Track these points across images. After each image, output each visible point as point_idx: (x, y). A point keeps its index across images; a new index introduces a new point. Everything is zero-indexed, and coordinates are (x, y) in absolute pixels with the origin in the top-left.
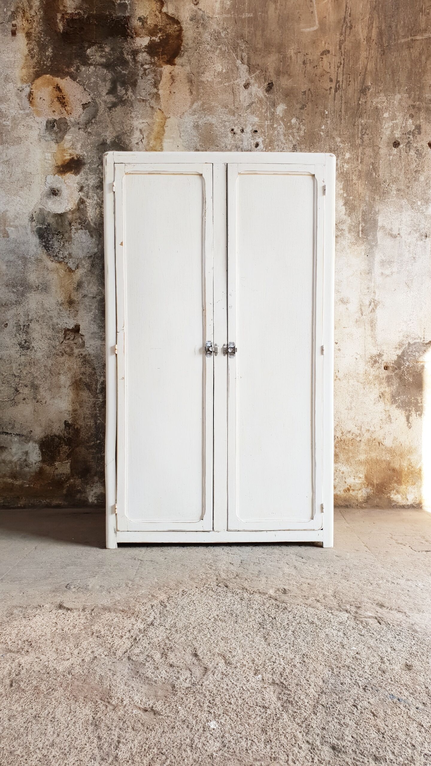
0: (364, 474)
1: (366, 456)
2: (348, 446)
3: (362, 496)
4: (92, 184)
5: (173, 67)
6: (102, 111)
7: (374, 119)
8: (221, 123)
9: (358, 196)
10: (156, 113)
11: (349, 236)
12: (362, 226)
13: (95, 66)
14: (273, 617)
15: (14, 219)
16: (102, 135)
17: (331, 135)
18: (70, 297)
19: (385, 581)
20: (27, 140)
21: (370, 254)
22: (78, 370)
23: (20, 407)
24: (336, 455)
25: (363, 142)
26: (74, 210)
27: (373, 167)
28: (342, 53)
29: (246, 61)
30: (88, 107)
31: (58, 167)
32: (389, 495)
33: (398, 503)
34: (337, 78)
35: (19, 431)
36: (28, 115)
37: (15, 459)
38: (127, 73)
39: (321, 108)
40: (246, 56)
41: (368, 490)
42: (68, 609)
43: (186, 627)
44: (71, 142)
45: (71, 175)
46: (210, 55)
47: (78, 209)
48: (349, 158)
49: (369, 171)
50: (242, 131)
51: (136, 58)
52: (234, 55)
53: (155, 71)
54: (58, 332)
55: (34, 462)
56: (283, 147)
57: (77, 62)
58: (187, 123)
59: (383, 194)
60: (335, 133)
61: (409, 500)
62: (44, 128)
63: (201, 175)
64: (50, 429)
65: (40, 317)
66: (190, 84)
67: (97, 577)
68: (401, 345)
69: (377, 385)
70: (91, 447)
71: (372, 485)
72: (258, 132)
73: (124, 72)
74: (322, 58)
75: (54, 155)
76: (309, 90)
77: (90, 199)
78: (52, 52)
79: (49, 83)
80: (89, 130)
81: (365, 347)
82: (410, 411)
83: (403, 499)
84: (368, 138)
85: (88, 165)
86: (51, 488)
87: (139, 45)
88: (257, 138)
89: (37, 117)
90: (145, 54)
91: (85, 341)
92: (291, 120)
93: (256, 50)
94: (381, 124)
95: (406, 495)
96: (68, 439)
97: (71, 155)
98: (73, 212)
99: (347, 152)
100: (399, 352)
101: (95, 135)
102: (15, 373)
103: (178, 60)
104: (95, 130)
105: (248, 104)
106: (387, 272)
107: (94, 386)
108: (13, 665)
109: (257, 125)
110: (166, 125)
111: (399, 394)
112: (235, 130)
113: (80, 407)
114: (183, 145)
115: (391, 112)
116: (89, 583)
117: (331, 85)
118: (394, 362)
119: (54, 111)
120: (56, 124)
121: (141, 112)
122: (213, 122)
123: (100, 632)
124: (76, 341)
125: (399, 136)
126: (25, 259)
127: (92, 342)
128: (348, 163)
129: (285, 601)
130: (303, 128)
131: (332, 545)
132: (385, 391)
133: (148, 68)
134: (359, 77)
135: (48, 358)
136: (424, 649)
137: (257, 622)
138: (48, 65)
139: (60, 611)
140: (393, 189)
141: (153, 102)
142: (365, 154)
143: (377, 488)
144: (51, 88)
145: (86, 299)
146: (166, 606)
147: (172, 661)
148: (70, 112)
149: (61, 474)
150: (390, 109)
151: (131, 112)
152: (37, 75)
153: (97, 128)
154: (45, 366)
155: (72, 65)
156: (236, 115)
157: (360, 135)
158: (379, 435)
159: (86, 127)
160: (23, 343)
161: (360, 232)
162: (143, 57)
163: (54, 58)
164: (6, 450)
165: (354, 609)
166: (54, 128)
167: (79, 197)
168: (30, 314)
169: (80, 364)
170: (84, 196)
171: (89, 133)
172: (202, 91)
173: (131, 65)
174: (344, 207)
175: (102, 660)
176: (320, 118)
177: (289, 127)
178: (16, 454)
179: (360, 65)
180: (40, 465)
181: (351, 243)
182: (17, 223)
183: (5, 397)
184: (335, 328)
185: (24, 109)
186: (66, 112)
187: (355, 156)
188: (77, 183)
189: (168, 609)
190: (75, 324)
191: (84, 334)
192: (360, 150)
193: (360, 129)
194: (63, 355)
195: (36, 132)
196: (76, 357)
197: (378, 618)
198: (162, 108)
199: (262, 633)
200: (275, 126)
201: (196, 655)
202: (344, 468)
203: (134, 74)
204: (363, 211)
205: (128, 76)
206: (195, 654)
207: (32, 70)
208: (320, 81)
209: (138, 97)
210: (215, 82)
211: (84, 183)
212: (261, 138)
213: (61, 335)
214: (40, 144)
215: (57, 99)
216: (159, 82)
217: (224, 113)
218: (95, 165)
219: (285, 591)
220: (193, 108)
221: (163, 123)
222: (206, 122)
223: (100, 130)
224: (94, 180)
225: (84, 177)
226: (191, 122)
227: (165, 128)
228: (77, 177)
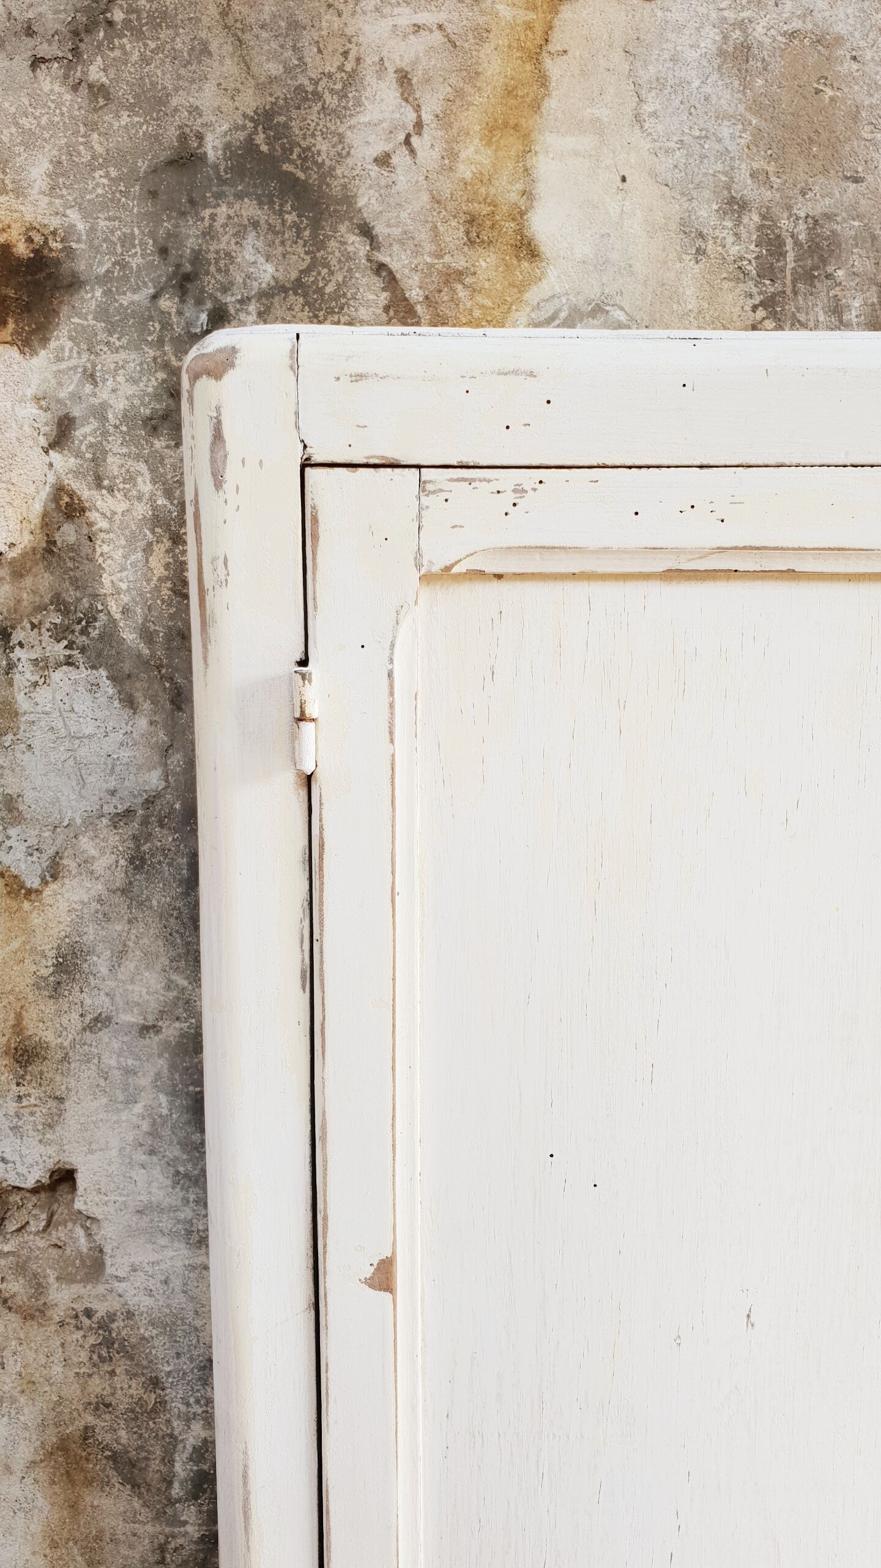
4: (120, 405)
16: (174, 102)
18: (18, 1027)
22: (73, 1391)
26: (24, 555)
47: (49, 550)
58: (680, 28)
77: (111, 490)
80: (95, 73)
85: (98, 293)
91: (107, 1249)
98: (18, 566)
101: (131, 108)
104: (129, 73)
107: (155, 1465)
110: (555, 46)
114: (654, 175)
122: (840, 29)
124: (59, 1234)
127: (141, 1253)
145: (105, 1035)
153: (145, 60)
159: (75, 51)
167: (51, 479)
169: (84, 1356)
170: (77, 474)
171: (99, 92)
188: (37, 399)
190: (50, 1164)
191: (97, 1212)
196: (62, 1324)
211: (77, 397)
218: (135, 291)
221: (539, 29)
222: (796, 24)
223: (163, 74)
224: (136, 382)
225: (74, 362)
226: (708, 28)
227: (547, 62)
228: (35, 361)
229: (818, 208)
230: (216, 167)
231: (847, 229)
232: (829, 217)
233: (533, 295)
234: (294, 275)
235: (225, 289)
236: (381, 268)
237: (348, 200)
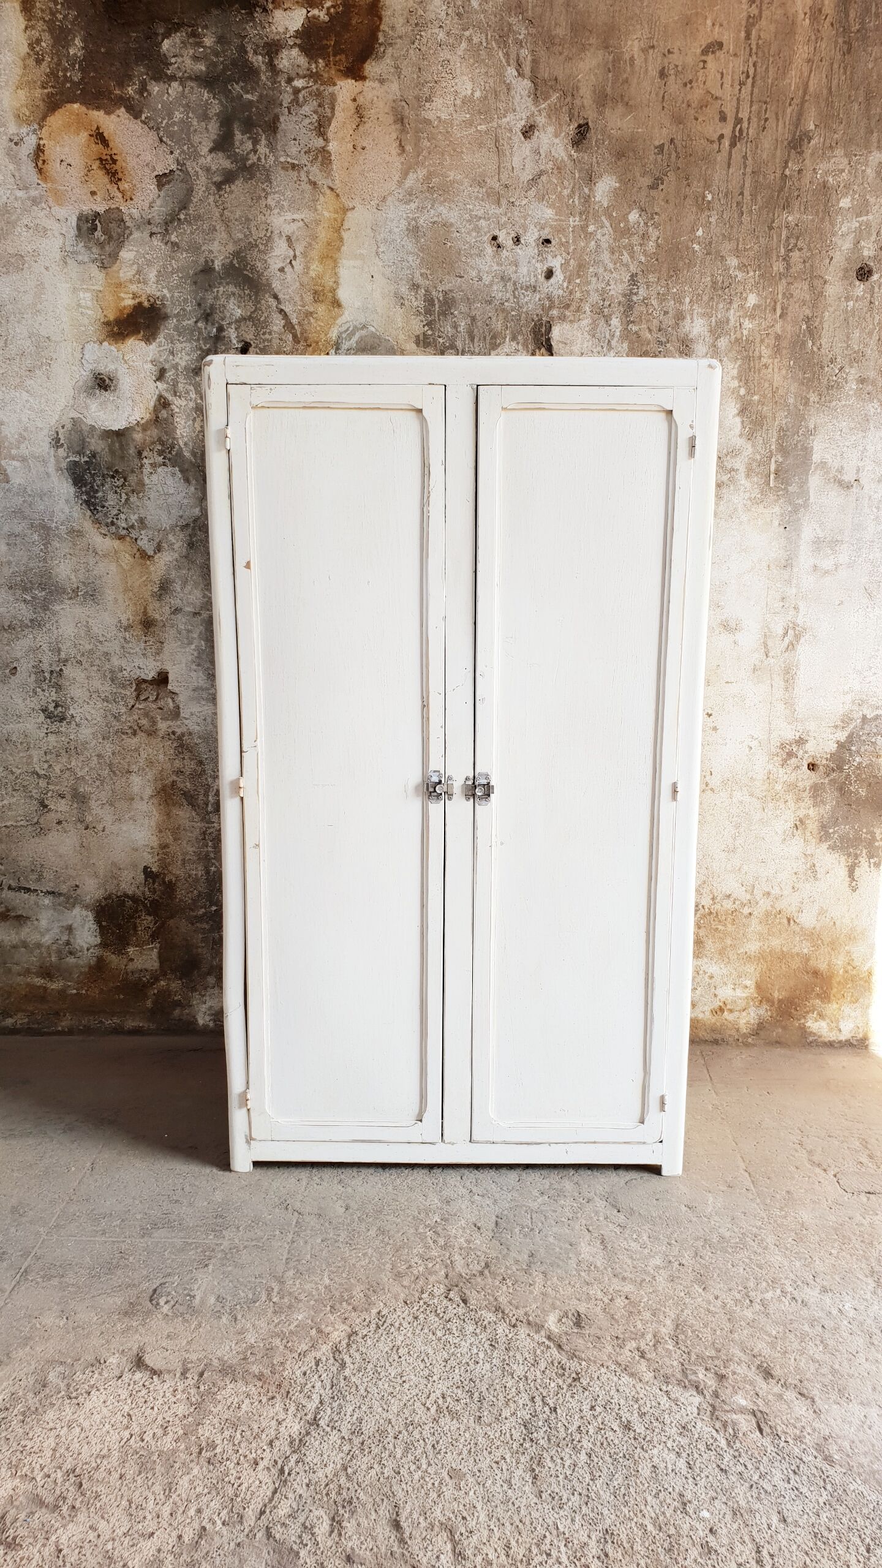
0: (754, 980)
1: (759, 944)
2: (725, 925)
3: (748, 1023)
4: (183, 364)
5: (359, 84)
6: (201, 193)
7: (817, 212)
8: (469, 221)
9: (770, 395)
10: (322, 198)
11: (748, 485)
12: (776, 462)
13: (182, 82)
14: (552, 1405)
15: (19, 442)
16: (203, 248)
17: (718, 252)
18: (145, 613)
19: (778, 1291)
20: (36, 262)
21: (789, 525)
22: (167, 766)
23: (53, 837)
24: (698, 943)
25: (788, 267)
26: (147, 422)
27: (807, 327)
28: (751, 49)
29: (527, 69)
30: (169, 182)
31: (107, 324)
32: (803, 1021)
33: (820, 1037)
34: (737, 112)
35: (51, 884)
36: (35, 201)
37: (47, 939)
38: (255, 99)
39: (697, 186)
40: (529, 58)
41: (762, 1012)
42: (154, 1372)
43: (382, 1433)
44: (135, 267)
45: (137, 342)
46: (445, 54)
47: (156, 420)
48: (756, 307)
49: (799, 336)
50: (517, 240)
51: (276, 62)
52: (501, 54)
53: (318, 94)
54: (124, 687)
55: (85, 946)
56: (607, 278)
57: (140, 71)
58: (392, 221)
59: (828, 389)
60: (727, 247)
61: (844, 1033)
62: (73, 232)
63: (420, 411)
64: (115, 882)
65: (83, 655)
66: (398, 126)
67: (211, 1267)
68: (846, 720)
69: (791, 804)
70: (200, 919)
71: (770, 1001)
72: (553, 242)
73: (249, 96)
74: (705, 62)
75: (98, 296)
76: (672, 140)
77: (180, 397)
78: (83, 48)
79: (79, 123)
80: (173, 238)
81: (770, 724)
82: (856, 856)
83: (831, 1030)
84: (801, 257)
85: (175, 321)
86: (122, 997)
87: (281, 30)
88: (550, 258)
89: (57, 207)
90: (295, 52)
91: (181, 706)
92: (627, 214)
93: (551, 42)
94: (833, 225)
95: (838, 1021)
96: (152, 902)
97: (135, 296)
98: (145, 428)
99: (751, 290)
100: (842, 736)
101: (186, 251)
102: (38, 769)
103: (371, 68)
104: (186, 238)
105: (531, 177)
106: (827, 564)
107: (201, 797)
108: (46, 1552)
109: (551, 226)
110: (346, 226)
111: (836, 823)
112: (500, 240)
113: (175, 840)
114: (383, 274)
115: (857, 196)
116: (196, 1288)
117: (722, 129)
118: (829, 756)
119: (93, 193)
120: (99, 224)
121: (288, 193)
122: (452, 220)
123: (214, 1449)
124: (161, 703)
125: (872, 253)
126: (45, 530)
127: (195, 708)
128: (752, 317)
129: (577, 1353)
130: (654, 233)
131: (679, 1171)
132: (807, 816)
133: (304, 88)
134: (789, 110)
135: (104, 739)
136: (844, 1520)
137: (520, 1421)
138: (76, 79)
139: (138, 1375)
140: (851, 378)
141: (315, 171)
142: (792, 295)
143: (780, 1007)
144: (84, 136)
145: (179, 616)
146: (343, 1365)
147: (350, 1544)
148: (129, 193)
149: (141, 971)
150: (856, 187)
151: (267, 194)
152: (52, 105)
153: (192, 233)
154: (99, 756)
155: (130, 78)
156: (504, 202)
157: (782, 250)
158: (789, 903)
159: (166, 230)
160: (51, 708)
161: (772, 476)
162: (291, 58)
163: (88, 62)
164: (29, 923)
165: (711, 1382)
166: (96, 233)
167: (157, 393)
168: (63, 648)
169: (172, 751)
170: (167, 390)
171: (175, 245)
172: (426, 143)
173: (263, 78)
174: (738, 420)
175: (217, 1538)
176: (694, 209)
177: (623, 232)
178: (48, 930)
179: (793, 79)
180: (98, 952)
181: (750, 499)
182: (24, 450)
183: (19, 819)
184: (708, 683)
185: (26, 188)
186: (120, 195)
187: (768, 301)
188: (152, 362)
189: (347, 1372)
190: (158, 670)
191: (176, 690)
192: (782, 286)
193: (783, 237)
194: (135, 734)
195: (59, 242)
196: (163, 738)
197: (759, 1415)
198: (337, 185)
199: (528, 1458)
200: (591, 228)
201: (397, 1525)
202: (713, 968)
203: (271, 102)
204: (781, 429)
205: (257, 108)
206: (395, 1520)
207: (38, 93)
208: (696, 119)
209: (282, 159)
210: (456, 122)
211: (166, 361)
212: (559, 257)
213: (130, 692)
214: (65, 270)
215: (98, 162)
216: (330, 120)
217: (477, 198)
218: (189, 320)
219: (579, 1321)
220: (406, 186)
221: (339, 220)
222: (435, 219)
223: (199, 238)
224: (189, 355)
225: (166, 347)
226: (402, 220)
227: (343, 233)
228: (151, 347)
229: (447, 287)
230: (219, 273)
231: (458, 296)
232: (450, 291)
233: (339, 321)
234: (249, 314)
235: (223, 319)
236: (281, 311)
237: (269, 285)
